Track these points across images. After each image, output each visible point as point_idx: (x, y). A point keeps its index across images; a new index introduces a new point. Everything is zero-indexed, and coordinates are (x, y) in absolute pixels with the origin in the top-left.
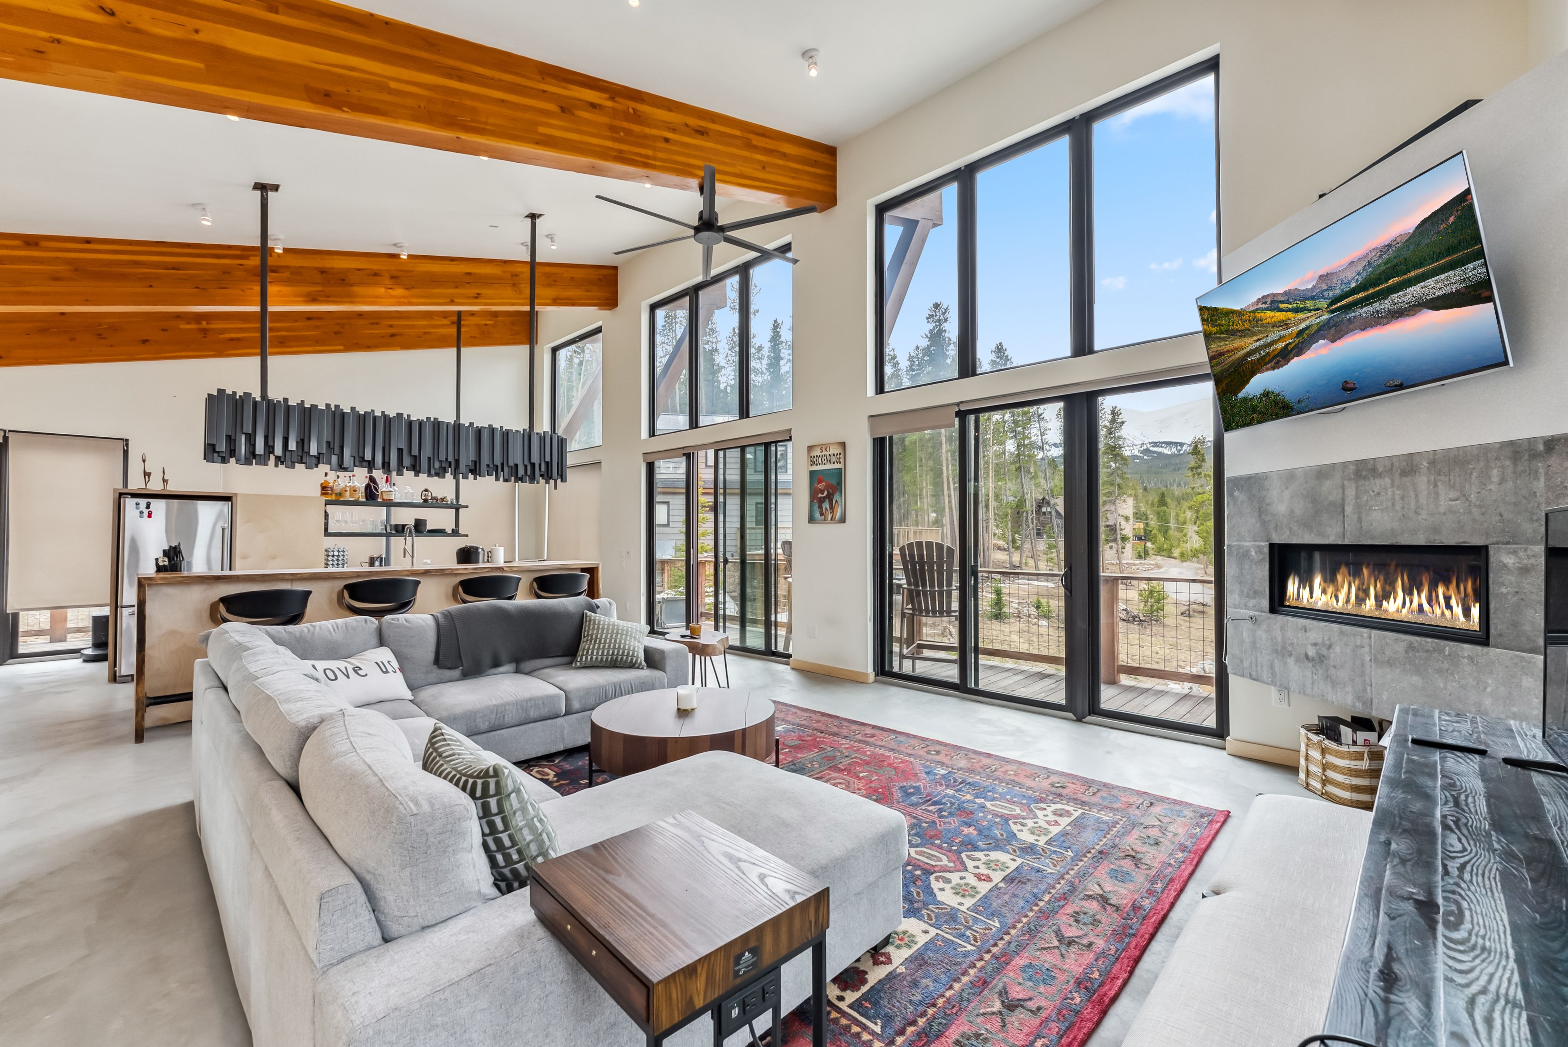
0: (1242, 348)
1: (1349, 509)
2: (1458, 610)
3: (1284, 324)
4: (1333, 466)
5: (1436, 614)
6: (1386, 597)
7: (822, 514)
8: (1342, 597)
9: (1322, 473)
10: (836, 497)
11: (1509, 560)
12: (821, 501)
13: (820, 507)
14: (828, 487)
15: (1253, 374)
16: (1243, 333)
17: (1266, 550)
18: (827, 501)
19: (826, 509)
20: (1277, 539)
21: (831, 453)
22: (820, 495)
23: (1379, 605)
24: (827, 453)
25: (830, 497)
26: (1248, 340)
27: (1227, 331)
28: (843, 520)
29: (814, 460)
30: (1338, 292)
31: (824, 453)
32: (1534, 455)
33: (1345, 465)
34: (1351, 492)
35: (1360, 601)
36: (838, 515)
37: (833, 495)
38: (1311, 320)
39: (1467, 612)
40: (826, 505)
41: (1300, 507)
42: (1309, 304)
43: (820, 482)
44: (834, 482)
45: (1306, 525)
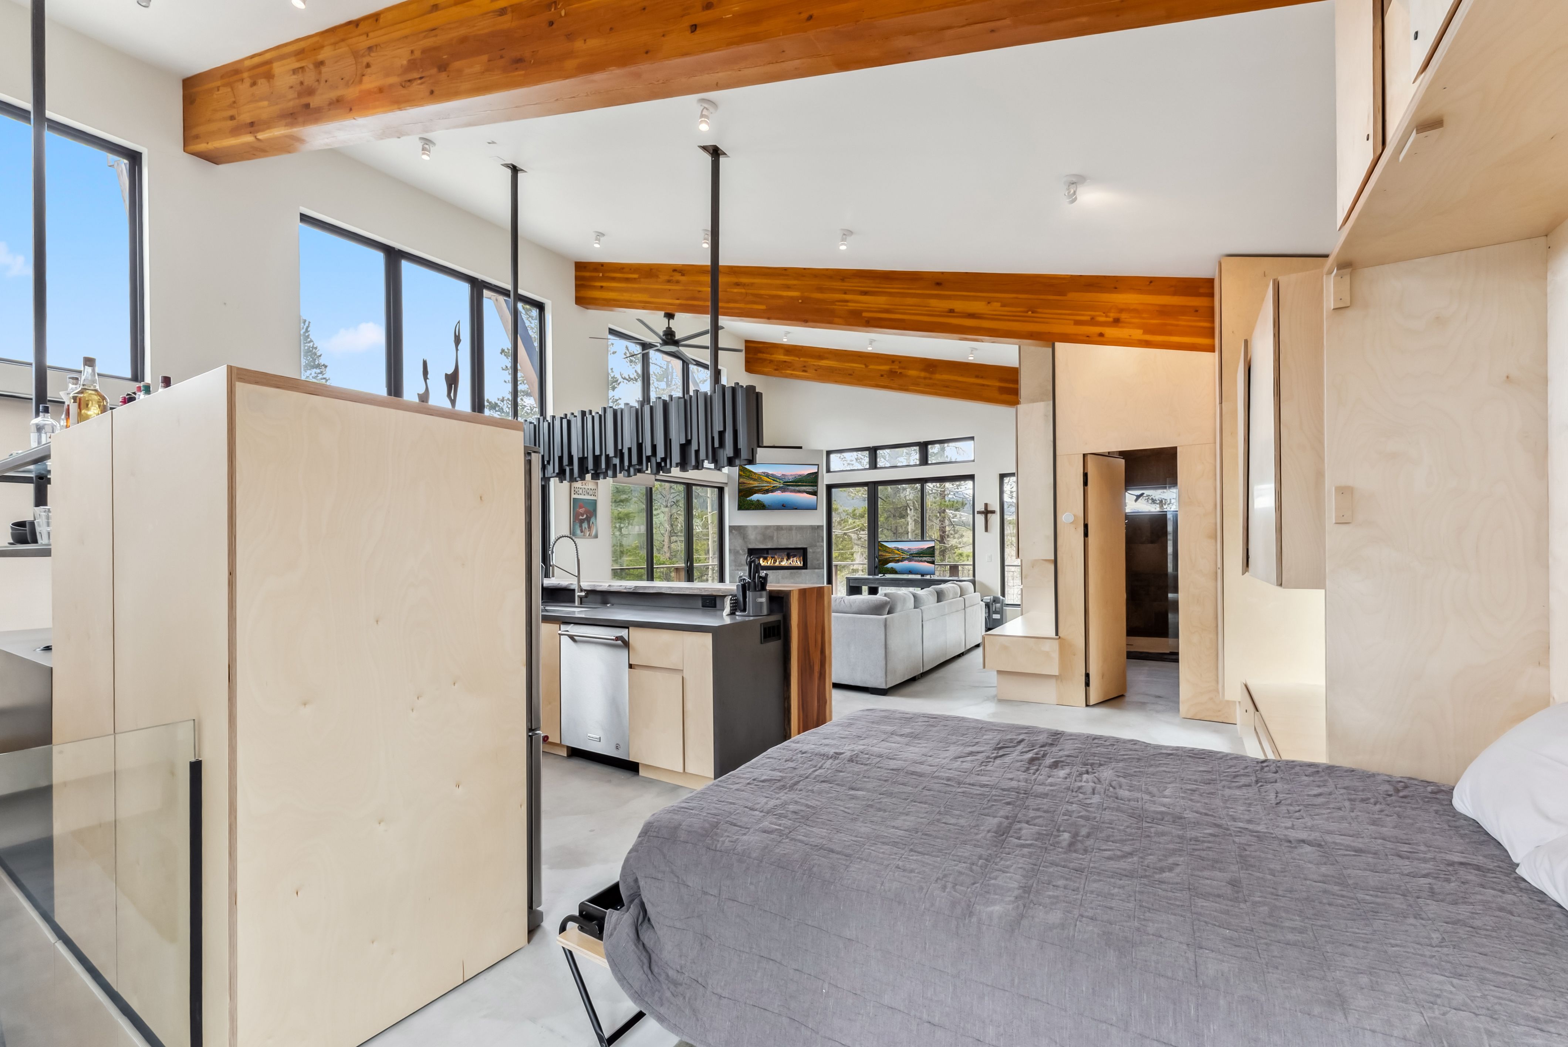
0: (751, 484)
1: (775, 538)
2: (799, 563)
3: (770, 483)
4: (770, 526)
5: (794, 564)
6: (782, 561)
7: (582, 531)
8: (769, 562)
9: (767, 527)
10: (593, 520)
11: (811, 550)
12: (582, 521)
13: (581, 526)
14: (586, 512)
15: (755, 493)
16: (755, 480)
17: (746, 551)
18: (586, 522)
19: (585, 528)
20: (751, 547)
21: (589, 487)
22: (581, 517)
23: (780, 563)
24: (586, 487)
25: (588, 519)
26: (756, 483)
27: (748, 477)
28: (596, 537)
29: (576, 490)
30: (786, 480)
31: (584, 487)
32: (815, 529)
33: (774, 526)
34: (775, 534)
35: (774, 563)
36: (594, 533)
37: (590, 518)
38: (777, 484)
39: (801, 563)
40: (585, 525)
41: (759, 537)
42: (778, 480)
43: (581, 507)
44: (591, 509)
45: (761, 542)
